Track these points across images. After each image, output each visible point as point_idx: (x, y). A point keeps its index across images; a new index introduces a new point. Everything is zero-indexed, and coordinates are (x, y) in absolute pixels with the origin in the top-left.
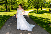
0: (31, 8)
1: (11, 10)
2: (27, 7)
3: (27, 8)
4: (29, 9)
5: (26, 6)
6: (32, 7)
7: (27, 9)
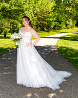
0: (67, 25)
1: (10, 32)
2: (53, 24)
3: (55, 26)
4: (60, 28)
5: (51, 20)
6: (68, 22)
7: (54, 29)
